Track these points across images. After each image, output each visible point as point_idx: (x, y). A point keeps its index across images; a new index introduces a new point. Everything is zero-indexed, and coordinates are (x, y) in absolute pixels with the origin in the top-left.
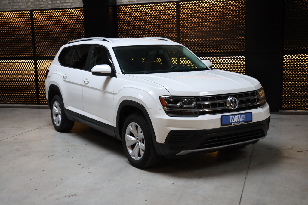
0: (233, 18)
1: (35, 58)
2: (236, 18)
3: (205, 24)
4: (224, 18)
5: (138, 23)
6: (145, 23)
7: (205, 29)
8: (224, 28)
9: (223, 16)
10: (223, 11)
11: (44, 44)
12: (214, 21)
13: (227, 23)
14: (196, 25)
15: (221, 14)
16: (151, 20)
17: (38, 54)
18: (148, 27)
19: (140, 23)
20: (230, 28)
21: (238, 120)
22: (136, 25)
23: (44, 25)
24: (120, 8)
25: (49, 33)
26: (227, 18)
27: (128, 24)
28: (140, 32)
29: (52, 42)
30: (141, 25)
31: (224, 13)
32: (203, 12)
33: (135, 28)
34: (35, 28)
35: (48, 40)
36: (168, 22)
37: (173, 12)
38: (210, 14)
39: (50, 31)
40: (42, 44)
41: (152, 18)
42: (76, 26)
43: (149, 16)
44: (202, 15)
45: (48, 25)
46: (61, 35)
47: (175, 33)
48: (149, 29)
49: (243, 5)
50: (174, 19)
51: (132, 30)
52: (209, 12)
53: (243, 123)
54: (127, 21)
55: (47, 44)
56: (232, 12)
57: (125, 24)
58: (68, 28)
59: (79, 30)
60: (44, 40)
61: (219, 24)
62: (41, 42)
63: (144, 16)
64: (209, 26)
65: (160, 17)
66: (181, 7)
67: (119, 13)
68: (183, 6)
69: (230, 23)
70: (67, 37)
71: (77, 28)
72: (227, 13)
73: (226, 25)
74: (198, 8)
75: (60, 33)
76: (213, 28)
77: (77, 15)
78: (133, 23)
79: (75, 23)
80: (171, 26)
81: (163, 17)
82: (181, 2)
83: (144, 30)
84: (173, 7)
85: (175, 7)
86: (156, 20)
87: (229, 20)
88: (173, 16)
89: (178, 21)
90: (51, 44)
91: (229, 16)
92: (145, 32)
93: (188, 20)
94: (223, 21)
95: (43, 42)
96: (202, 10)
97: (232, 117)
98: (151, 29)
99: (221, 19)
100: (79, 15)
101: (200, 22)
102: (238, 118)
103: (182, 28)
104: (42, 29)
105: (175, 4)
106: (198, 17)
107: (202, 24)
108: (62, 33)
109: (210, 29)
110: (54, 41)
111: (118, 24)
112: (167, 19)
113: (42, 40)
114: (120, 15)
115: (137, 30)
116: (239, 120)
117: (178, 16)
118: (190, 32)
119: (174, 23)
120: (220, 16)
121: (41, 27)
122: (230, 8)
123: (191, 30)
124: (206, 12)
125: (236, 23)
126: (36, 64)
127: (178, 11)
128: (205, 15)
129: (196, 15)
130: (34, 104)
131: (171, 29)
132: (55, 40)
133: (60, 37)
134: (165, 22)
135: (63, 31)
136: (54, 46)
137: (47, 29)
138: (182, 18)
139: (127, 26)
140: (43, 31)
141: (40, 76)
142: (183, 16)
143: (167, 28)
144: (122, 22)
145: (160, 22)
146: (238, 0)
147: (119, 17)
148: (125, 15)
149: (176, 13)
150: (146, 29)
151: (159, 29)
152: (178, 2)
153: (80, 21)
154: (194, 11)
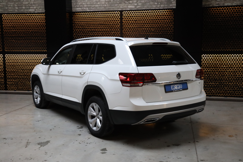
0: (164, 25)
1: (4, 53)
2: (166, 25)
3: (142, 29)
4: (157, 25)
5: (89, 27)
6: (95, 27)
8: (157, 33)
9: (156, 23)
10: (156, 20)
11: (12, 41)
12: (150, 27)
13: (160, 29)
14: (136, 29)
15: (155, 21)
16: (100, 25)
17: (6, 50)
18: (97, 30)
19: (91, 27)
20: (162, 32)
22: (88, 28)
23: (12, 26)
24: (75, 15)
25: (16, 33)
26: (160, 25)
27: (81, 27)
28: (91, 34)
29: (18, 40)
30: (92, 28)
31: (157, 21)
32: (141, 20)
33: (87, 30)
34: (4, 28)
35: (15, 38)
36: (113, 26)
37: (117, 19)
38: (147, 22)
39: (17, 31)
40: (10, 41)
41: (101, 23)
42: (39, 28)
43: (98, 21)
44: (140, 22)
45: (15, 26)
46: (26, 35)
47: (119, 35)
48: (98, 32)
49: (172, 15)
50: (118, 24)
51: (84, 32)
52: (145, 20)
54: (80, 25)
55: (14, 41)
56: (163, 21)
57: (79, 27)
58: (32, 29)
59: (41, 31)
60: (12, 38)
61: (153, 29)
62: (9, 40)
63: (94, 21)
64: (145, 31)
65: (107, 23)
66: (124, 15)
67: (74, 18)
68: (125, 15)
69: (162, 29)
70: (31, 36)
71: (40, 29)
72: (160, 21)
73: (158, 31)
74: (137, 16)
75: (25, 33)
76: (149, 33)
77: (39, 19)
78: (85, 27)
79: (38, 25)
80: (115, 30)
81: (109, 23)
82: (124, 12)
83: (94, 32)
84: (117, 15)
85: (119, 15)
86: (104, 25)
87: (161, 27)
88: (117, 22)
89: (121, 26)
90: (17, 41)
91: (161, 23)
92: (95, 34)
93: (129, 26)
94: (156, 27)
95: (11, 40)
96: (140, 18)
98: (100, 32)
99: (155, 25)
100: (41, 19)
101: (139, 27)
103: (124, 31)
104: (10, 30)
105: (119, 13)
106: (137, 24)
107: (140, 29)
108: (27, 33)
109: (146, 33)
110: (20, 40)
111: (73, 27)
112: (112, 24)
113: (10, 38)
114: (75, 20)
115: (88, 32)
117: (121, 22)
119: (119, 28)
120: (154, 23)
121: (9, 28)
122: (162, 17)
123: (132, 33)
124: (143, 20)
125: (166, 29)
126: (4, 57)
127: (121, 19)
128: (142, 22)
129: (136, 22)
130: (3, 90)
131: (115, 32)
132: (21, 38)
133: (25, 36)
134: (111, 26)
135: (28, 31)
136: (20, 43)
137: (14, 30)
138: (124, 24)
139: (80, 29)
140: (11, 31)
141: (8, 67)
142: (125, 22)
143: (112, 32)
144: (76, 25)
145: (107, 26)
146: (168, 12)
147: (74, 22)
148: (79, 20)
149: (120, 20)
150: (96, 32)
151: (106, 32)
152: (121, 12)
153: (42, 24)
154: (134, 18)
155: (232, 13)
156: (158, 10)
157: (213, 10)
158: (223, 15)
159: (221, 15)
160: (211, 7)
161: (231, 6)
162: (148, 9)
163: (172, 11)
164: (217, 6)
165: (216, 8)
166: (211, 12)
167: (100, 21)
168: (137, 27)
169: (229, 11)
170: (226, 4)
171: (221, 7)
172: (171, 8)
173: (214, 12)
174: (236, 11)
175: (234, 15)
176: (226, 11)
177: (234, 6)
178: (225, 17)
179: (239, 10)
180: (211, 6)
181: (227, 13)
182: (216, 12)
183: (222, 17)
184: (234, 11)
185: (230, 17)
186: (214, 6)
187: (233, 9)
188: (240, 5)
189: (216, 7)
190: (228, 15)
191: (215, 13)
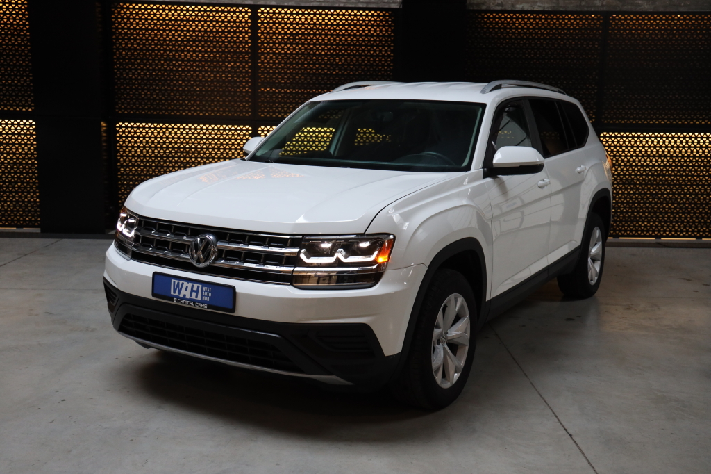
0: (369, 51)
2: (375, 51)
3: (311, 59)
4: (352, 50)
5: (162, 45)
7: (311, 69)
8: (352, 70)
9: (349, 45)
10: (349, 35)
12: (332, 54)
13: (357, 61)
14: (294, 59)
15: (340, 40)
16: (194, 41)
18: (186, 56)
19: (168, 45)
20: (363, 70)
21: (191, 295)
24: (119, 8)
26: (357, 50)
27: (138, 44)
28: (168, 65)
31: (352, 40)
32: (303, 34)
33: (156, 55)
36: (232, 47)
37: (244, 27)
38: (323, 39)
41: (197, 36)
43: (188, 31)
47: (247, 72)
48: (189, 61)
49: (390, 26)
50: (247, 43)
51: (148, 60)
53: (204, 307)
54: (135, 39)
56: (361, 39)
57: (132, 44)
61: (340, 60)
63: (176, 30)
64: (320, 64)
65: (214, 37)
66: (262, 19)
67: (116, 18)
68: (265, 18)
72: (358, 40)
73: (354, 65)
74: (297, 24)
76: (328, 69)
78: (150, 45)
80: (238, 57)
81: (220, 37)
82: (263, 9)
84: (243, 17)
85: (249, 17)
86: (200, 41)
87: (360, 55)
88: (244, 37)
89: (255, 47)
91: (361, 45)
92: (180, 66)
93: (277, 48)
94: (349, 55)
96: (300, 29)
97: (177, 282)
98: (194, 61)
99: (346, 50)
101: (303, 54)
102: (192, 291)
103: (262, 63)
105: (249, 10)
106: (297, 44)
107: (306, 59)
109: (323, 69)
111: (115, 44)
112: (229, 42)
114: (120, 23)
115: (159, 60)
116: (194, 296)
117: (254, 37)
118: (280, 73)
119: (246, 52)
120: (343, 45)
122: (364, 30)
123: (283, 68)
124: (309, 34)
125: (374, 61)
127: (254, 27)
128: (312, 39)
129: (294, 39)
131: (238, 64)
134: (226, 47)
138: (263, 43)
139: (135, 49)
142: (265, 38)
143: (229, 62)
144: (123, 39)
145: (215, 47)
146: (378, 16)
147: (117, 28)
148: (131, 24)
149: (249, 31)
150: (183, 61)
151: (212, 61)
152: (254, 8)
153: (15, 30)
154: (289, 29)
155: (534, 29)
156: (353, 9)
157: (489, 18)
158: (513, 33)
159: (508, 33)
160: (486, 11)
161: (532, 12)
162: (327, 5)
163: (390, 16)
164: (499, 8)
165: (497, 14)
166: (485, 23)
167: (194, 31)
168: (297, 54)
169: (526, 23)
170: (519, 7)
171: (509, 12)
172: (387, 6)
173: (491, 23)
174: (543, 24)
175: (537, 34)
176: (520, 24)
177: (538, 12)
178: (516, 38)
179: (549, 24)
180: (484, 7)
181: (523, 28)
182: (497, 23)
183: (510, 38)
184: (537, 24)
185: (528, 39)
186: (492, 9)
187: (535, 19)
188: (550, 10)
189: (497, 12)
190: (525, 34)
191: (494, 28)
